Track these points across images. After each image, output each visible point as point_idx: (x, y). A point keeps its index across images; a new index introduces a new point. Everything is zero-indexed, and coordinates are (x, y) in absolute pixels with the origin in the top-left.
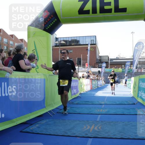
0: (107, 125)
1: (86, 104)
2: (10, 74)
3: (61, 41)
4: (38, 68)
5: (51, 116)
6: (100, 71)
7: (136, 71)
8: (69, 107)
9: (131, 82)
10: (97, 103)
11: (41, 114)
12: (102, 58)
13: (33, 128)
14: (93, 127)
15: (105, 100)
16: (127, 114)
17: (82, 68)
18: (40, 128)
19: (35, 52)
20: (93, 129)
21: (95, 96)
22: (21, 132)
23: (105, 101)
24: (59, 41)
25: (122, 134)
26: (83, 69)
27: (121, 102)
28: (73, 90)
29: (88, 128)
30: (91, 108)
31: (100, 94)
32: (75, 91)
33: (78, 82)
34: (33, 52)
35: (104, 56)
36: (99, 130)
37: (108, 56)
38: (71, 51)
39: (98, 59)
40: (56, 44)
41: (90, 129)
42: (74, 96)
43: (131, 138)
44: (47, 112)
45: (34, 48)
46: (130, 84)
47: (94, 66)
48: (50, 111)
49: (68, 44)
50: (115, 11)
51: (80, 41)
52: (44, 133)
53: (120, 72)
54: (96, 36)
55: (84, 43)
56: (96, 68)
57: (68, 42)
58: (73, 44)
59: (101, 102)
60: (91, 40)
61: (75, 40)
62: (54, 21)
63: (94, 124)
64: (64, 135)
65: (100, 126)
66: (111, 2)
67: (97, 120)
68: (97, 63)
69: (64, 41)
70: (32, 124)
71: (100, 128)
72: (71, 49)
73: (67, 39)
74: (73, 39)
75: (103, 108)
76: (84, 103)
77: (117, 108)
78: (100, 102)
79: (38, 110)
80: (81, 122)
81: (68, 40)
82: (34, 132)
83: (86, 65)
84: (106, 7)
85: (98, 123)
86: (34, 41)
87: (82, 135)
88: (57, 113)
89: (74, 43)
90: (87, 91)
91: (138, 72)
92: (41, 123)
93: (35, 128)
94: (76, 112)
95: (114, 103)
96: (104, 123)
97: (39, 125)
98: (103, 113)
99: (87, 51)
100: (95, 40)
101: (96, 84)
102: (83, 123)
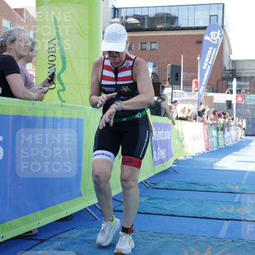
0: (247, 250)
1: (193, 189)
3: (127, 17)
5: (96, 219)
6: (231, 101)
8: (146, 197)
10: (219, 188)
11: (69, 214)
12: (239, 67)
15: (244, 182)
17: (182, 91)
21: (215, 168)
23: (243, 185)
24: (122, 18)
26: (186, 96)
28: (157, 150)
30: (202, 201)
31: (228, 163)
32: (162, 154)
33: (170, 129)
34: (51, 46)
35: (243, 61)
38: (154, 46)
39: (228, 68)
42: (160, 168)
44: (86, 208)
47: (215, 88)
48: (93, 207)
49: (146, 27)
51: (180, 18)
54: (224, 5)
55: (191, 25)
56: (223, 91)
57: (146, 20)
58: (158, 27)
59: (232, 187)
60: (210, 16)
61: (167, 14)
63: (211, 247)
68: (223, 79)
69: (135, 17)
70: (42, 241)
72: (153, 40)
73: (145, 13)
74: (160, 11)
75: (236, 203)
76: (185, 187)
78: (228, 186)
79: (62, 202)
80: (176, 237)
81: (148, 16)
83: (194, 85)
85: (222, 243)
89: (162, 23)
90: (194, 155)
92: (66, 238)
94: (162, 212)
96: (239, 244)
97: (63, 243)
98: (235, 218)
99: (199, 45)
100: (220, 16)
101: (221, 136)
102: (180, 240)
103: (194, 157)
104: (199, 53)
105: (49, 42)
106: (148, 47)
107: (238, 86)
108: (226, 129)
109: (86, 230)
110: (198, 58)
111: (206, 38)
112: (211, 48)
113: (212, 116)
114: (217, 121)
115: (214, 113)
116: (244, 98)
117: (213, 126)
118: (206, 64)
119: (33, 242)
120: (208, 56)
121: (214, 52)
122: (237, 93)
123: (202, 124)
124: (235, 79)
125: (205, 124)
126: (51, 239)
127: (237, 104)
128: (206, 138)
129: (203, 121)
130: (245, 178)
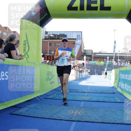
0: (89, 110)
1: (71, 91)
2: (3, 61)
3: (50, 35)
4: (28, 57)
5: (39, 101)
6: (84, 63)
7: (116, 65)
8: (56, 94)
9: (111, 74)
10: (81, 91)
11: (30, 99)
12: (87, 52)
13: (22, 111)
14: (76, 112)
15: (88, 89)
16: (107, 101)
18: (28, 111)
19: (27, 43)
20: (77, 114)
22: (11, 114)
24: (48, 35)
25: (103, 118)
27: (102, 91)
29: (72, 113)
30: (75, 95)
31: (83, 83)
34: (25, 43)
35: (88, 50)
36: (83, 114)
37: (92, 50)
38: (59, 44)
39: (83, 52)
40: (46, 37)
41: (74, 114)
43: (111, 122)
44: (35, 97)
45: (26, 39)
46: (111, 75)
47: (79, 59)
48: (38, 97)
49: (56, 38)
50: (101, 9)
51: (67, 36)
52: (32, 115)
53: (102, 65)
54: (82, 32)
55: (71, 38)
56: (81, 60)
57: (56, 36)
58: (60, 38)
59: (85, 91)
60: (77, 35)
61: (63, 34)
62: (45, 15)
63: (78, 110)
64: (51, 118)
65: (83, 111)
66: (97, 1)
67: (81, 106)
68: (82, 56)
69: (53, 34)
70: (21, 108)
71: (83, 113)
72: (59, 42)
73: (56, 33)
74: (61, 33)
75: (86, 96)
77: (99, 96)
78: (83, 90)
79: (27, 95)
81: (57, 34)
82: (23, 114)
84: (93, 5)
85: (81, 108)
86: (26, 33)
87: (66, 118)
88: (45, 98)
89: (62, 37)
91: (118, 65)
92: (29, 107)
93: (24, 111)
95: (96, 92)
96: (87, 108)
97: (28, 108)
98: (86, 100)
99: (73, 45)
100: (81, 35)
101: (80, 74)
102: (68, 108)
103: (72, 81)
104: (74, 47)
105: (24, 41)
106: (57, 44)
107: (86, 58)
108: (82, 72)
109: (36, 105)
110: (74, 49)
111: (76, 42)
112: (78, 45)
113: (78, 68)
114: (79, 69)
115: (79, 67)
116: (88, 62)
117: (78, 71)
118: (76, 50)
119: (17, 108)
120: (77, 48)
121: (79, 47)
122: (86, 60)
123: (74, 70)
124: (85, 56)
125: (75, 70)
126: (24, 107)
127: (86, 64)
128: (76, 75)
129: (75, 69)
130: (89, 88)
